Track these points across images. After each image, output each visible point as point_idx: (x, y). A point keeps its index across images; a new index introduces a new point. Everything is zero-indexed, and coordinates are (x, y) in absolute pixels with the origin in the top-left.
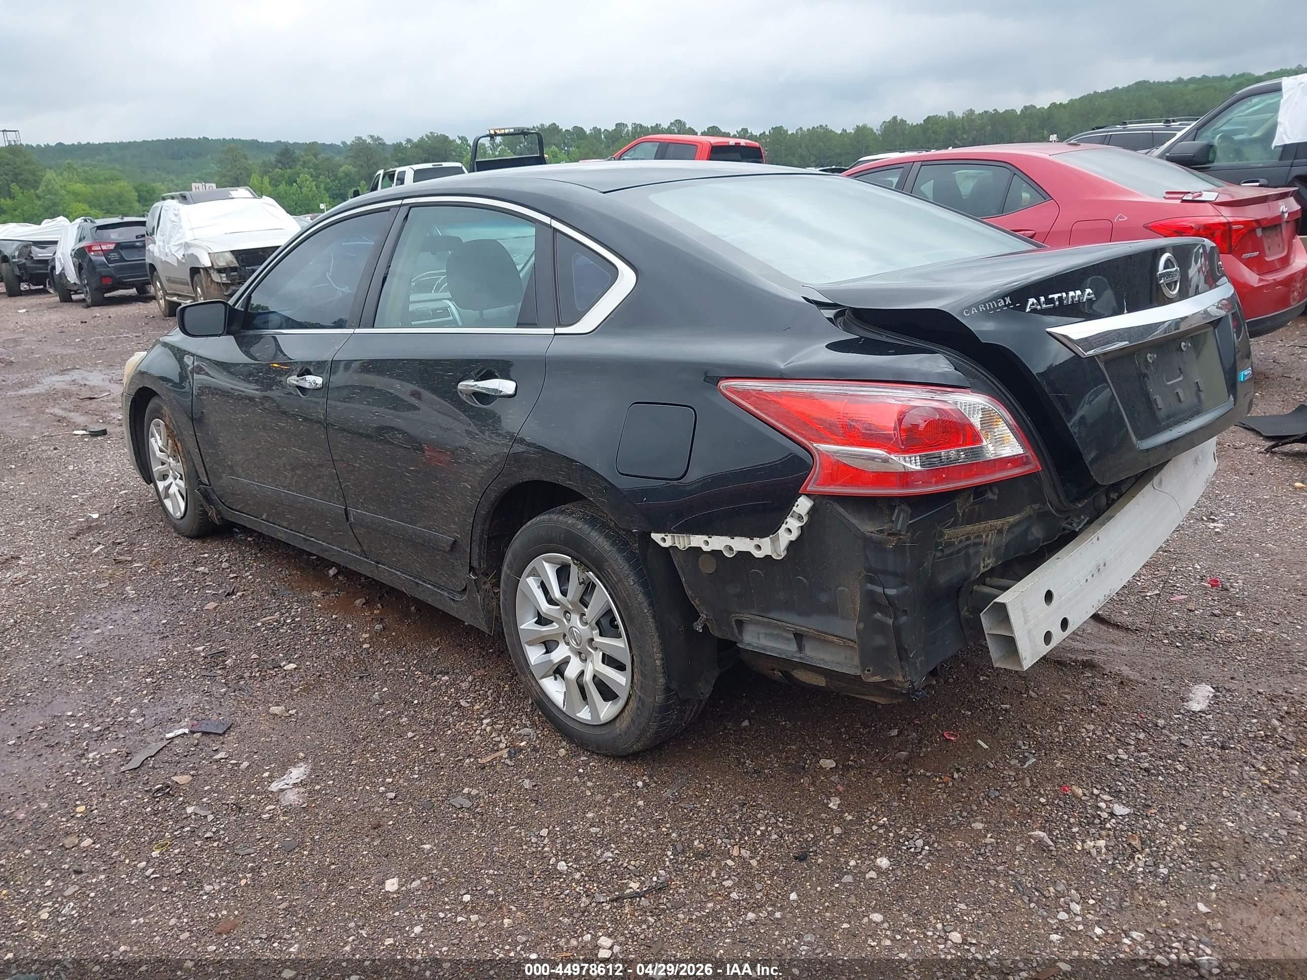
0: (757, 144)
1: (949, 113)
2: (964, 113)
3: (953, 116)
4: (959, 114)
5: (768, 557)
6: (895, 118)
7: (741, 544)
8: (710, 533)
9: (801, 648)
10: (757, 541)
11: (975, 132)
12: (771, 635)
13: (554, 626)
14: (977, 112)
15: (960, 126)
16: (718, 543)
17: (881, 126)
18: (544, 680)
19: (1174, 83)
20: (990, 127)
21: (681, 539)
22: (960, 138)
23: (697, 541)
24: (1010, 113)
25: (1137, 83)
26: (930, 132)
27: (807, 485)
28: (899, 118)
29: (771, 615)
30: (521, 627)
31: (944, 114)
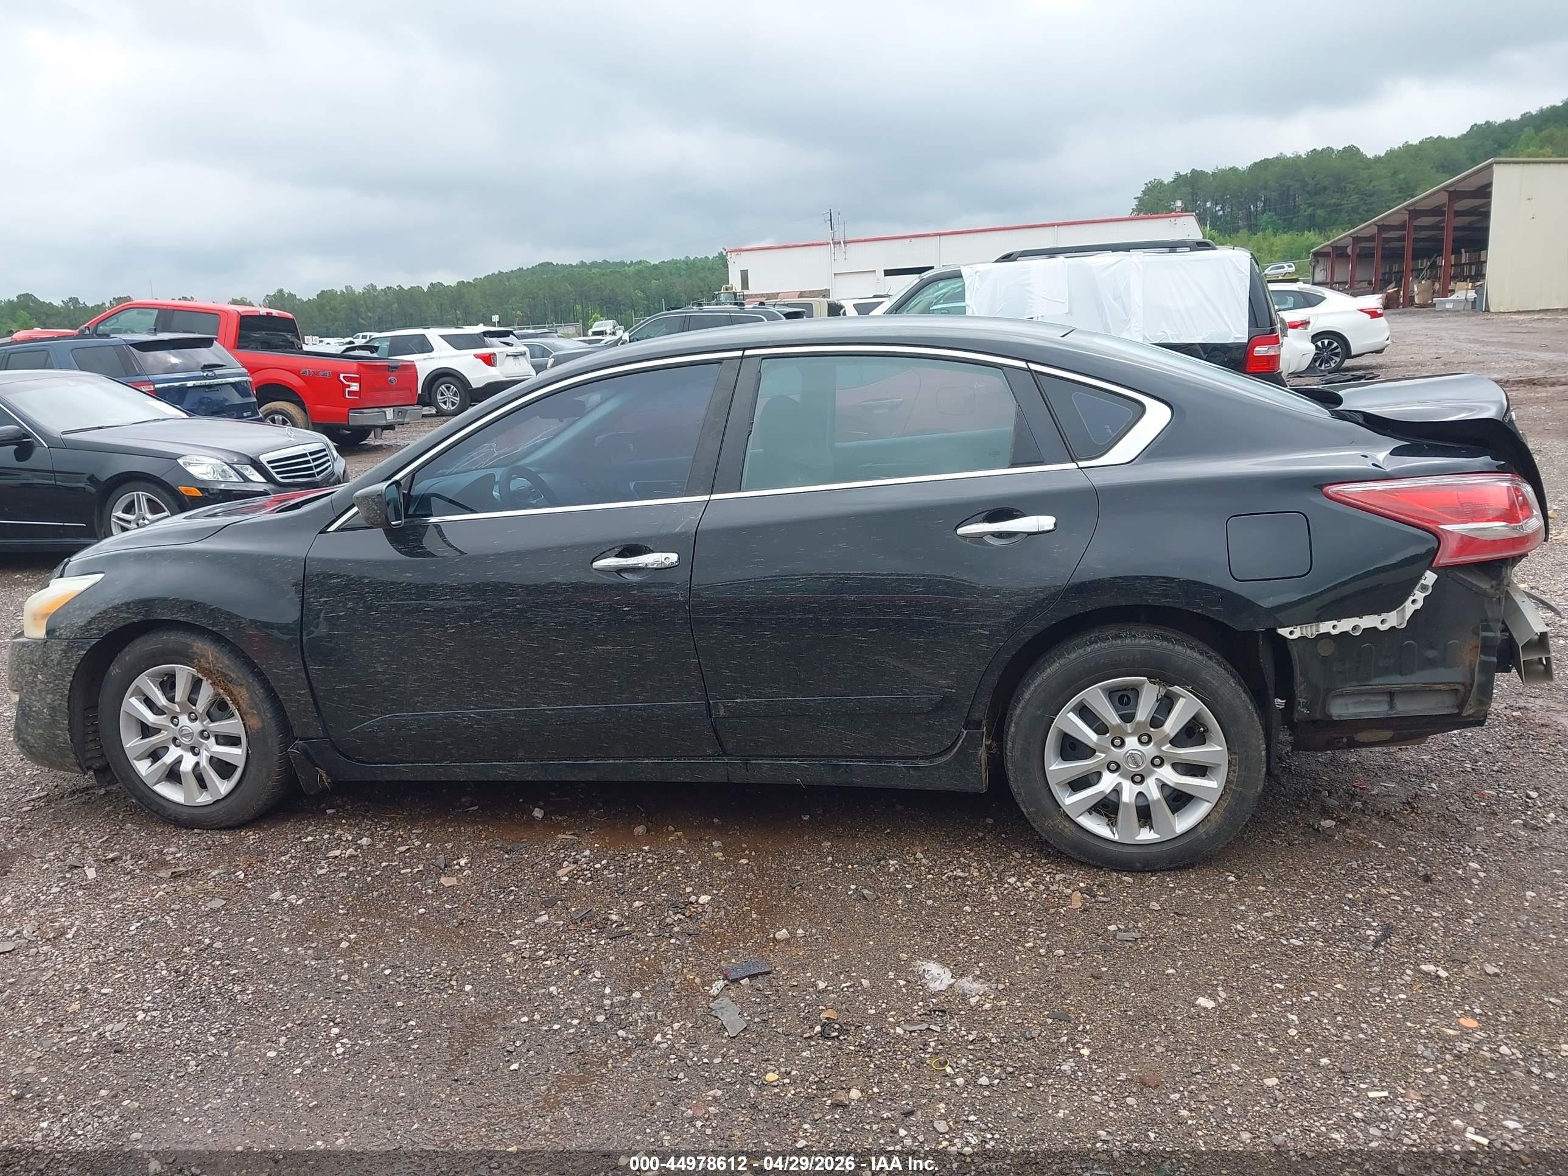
0: (290, 316)
1: (346, 288)
2: (364, 288)
3: (353, 292)
4: (359, 289)
5: (1393, 628)
6: (281, 291)
7: (1369, 621)
8: (1339, 618)
9: (1392, 706)
10: (1384, 616)
11: (380, 310)
12: (1358, 703)
13: (1098, 757)
14: (379, 288)
15: (362, 302)
16: (1345, 625)
17: (264, 300)
18: (1081, 817)
19: (577, 266)
20: (396, 305)
21: (1309, 628)
22: (364, 316)
23: (1326, 627)
24: (415, 291)
25: (541, 265)
26: (328, 308)
27: (1439, 560)
28: (286, 291)
29: (1371, 683)
30: (1051, 768)
31: (339, 288)
